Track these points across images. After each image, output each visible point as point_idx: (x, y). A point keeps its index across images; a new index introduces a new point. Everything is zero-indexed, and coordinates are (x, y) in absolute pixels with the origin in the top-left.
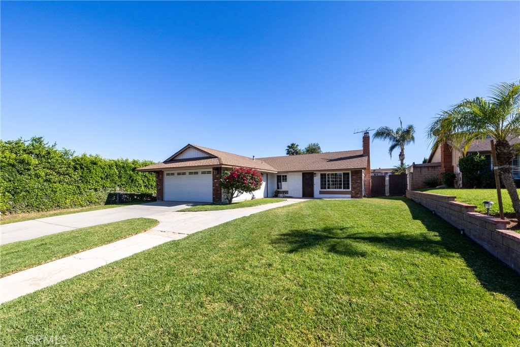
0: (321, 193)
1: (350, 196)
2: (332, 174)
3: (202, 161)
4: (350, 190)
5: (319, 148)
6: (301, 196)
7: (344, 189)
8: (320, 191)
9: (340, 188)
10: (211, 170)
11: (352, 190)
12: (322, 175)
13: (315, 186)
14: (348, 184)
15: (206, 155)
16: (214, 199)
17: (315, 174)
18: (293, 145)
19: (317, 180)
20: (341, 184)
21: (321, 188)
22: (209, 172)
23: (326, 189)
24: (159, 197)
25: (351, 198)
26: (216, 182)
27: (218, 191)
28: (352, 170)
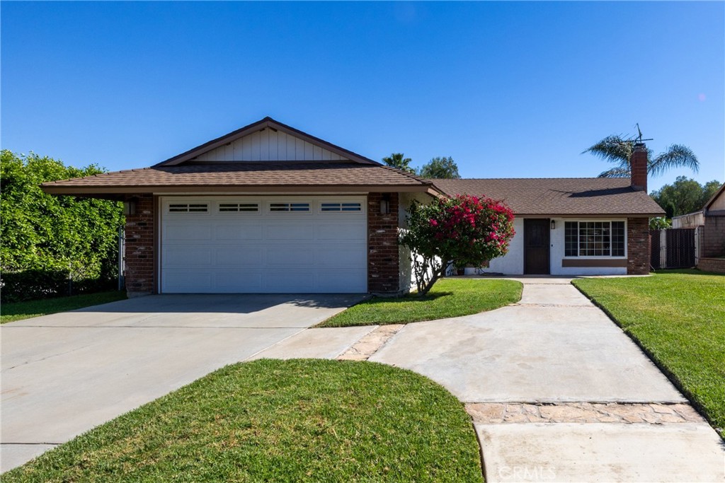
0: (566, 264)
1: (625, 269)
2: (591, 225)
3: (318, 172)
4: (626, 257)
6: (521, 271)
7: (613, 255)
8: (563, 260)
9: (607, 253)
10: (362, 200)
11: (629, 259)
12: (567, 224)
13: (552, 249)
14: (622, 245)
17: (553, 221)
18: (399, 157)
19: (557, 237)
20: (607, 245)
21: (567, 253)
23: (577, 255)
24: (141, 281)
25: (628, 274)
26: (382, 235)
27: (390, 260)
28: (628, 216)
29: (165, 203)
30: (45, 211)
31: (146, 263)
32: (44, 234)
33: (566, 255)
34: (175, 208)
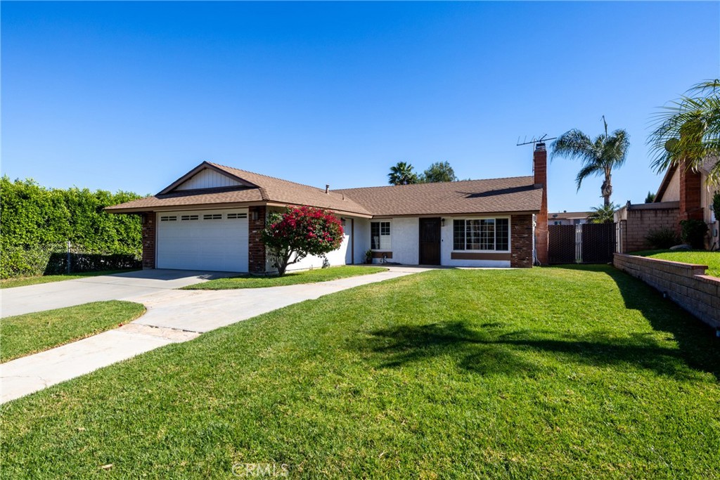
0: (454, 256)
1: (508, 263)
2: (476, 222)
3: (230, 194)
4: (509, 251)
5: (451, 171)
6: (417, 263)
7: (497, 249)
8: (452, 254)
9: (491, 248)
10: (246, 211)
11: (513, 253)
12: (456, 222)
13: (443, 244)
14: (506, 241)
15: (236, 183)
16: (251, 266)
17: (444, 220)
18: (401, 165)
19: (447, 233)
20: (492, 241)
21: (456, 248)
22: (242, 216)
23: (464, 249)
24: (148, 261)
25: (511, 267)
26: (255, 234)
27: (260, 251)
28: (513, 214)
29: (159, 216)
30: (122, 222)
31: (150, 250)
32: (121, 234)
33: (454, 249)
34: (164, 219)
